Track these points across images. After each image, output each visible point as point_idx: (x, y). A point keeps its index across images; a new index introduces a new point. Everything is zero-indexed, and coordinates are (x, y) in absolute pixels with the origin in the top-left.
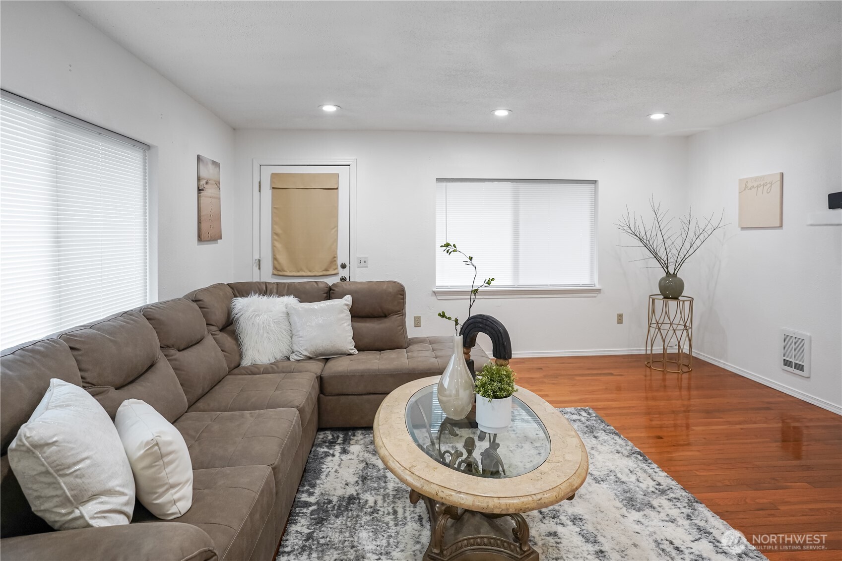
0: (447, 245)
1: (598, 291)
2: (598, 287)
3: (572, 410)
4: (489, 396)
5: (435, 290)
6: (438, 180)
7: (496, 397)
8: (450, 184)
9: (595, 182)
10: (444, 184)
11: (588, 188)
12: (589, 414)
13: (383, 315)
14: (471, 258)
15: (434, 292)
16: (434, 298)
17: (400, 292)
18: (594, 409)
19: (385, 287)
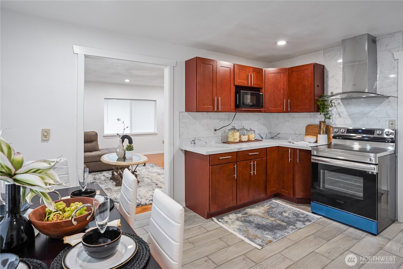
0: (118, 119)
1: (157, 134)
2: (157, 133)
3: (148, 164)
4: (128, 150)
5: (104, 135)
6: (105, 99)
7: (130, 150)
8: (109, 100)
9: (155, 101)
10: (107, 100)
11: (154, 102)
12: (152, 164)
13: (91, 142)
14: (123, 122)
15: (104, 136)
16: (104, 138)
17: (96, 134)
18: (154, 164)
19: (91, 133)
